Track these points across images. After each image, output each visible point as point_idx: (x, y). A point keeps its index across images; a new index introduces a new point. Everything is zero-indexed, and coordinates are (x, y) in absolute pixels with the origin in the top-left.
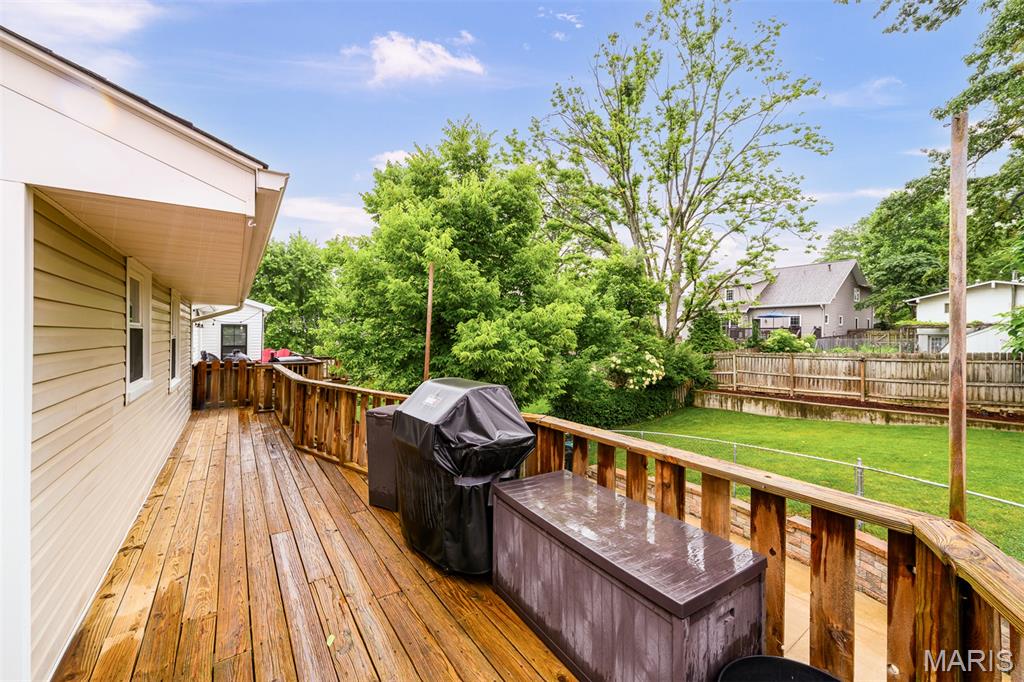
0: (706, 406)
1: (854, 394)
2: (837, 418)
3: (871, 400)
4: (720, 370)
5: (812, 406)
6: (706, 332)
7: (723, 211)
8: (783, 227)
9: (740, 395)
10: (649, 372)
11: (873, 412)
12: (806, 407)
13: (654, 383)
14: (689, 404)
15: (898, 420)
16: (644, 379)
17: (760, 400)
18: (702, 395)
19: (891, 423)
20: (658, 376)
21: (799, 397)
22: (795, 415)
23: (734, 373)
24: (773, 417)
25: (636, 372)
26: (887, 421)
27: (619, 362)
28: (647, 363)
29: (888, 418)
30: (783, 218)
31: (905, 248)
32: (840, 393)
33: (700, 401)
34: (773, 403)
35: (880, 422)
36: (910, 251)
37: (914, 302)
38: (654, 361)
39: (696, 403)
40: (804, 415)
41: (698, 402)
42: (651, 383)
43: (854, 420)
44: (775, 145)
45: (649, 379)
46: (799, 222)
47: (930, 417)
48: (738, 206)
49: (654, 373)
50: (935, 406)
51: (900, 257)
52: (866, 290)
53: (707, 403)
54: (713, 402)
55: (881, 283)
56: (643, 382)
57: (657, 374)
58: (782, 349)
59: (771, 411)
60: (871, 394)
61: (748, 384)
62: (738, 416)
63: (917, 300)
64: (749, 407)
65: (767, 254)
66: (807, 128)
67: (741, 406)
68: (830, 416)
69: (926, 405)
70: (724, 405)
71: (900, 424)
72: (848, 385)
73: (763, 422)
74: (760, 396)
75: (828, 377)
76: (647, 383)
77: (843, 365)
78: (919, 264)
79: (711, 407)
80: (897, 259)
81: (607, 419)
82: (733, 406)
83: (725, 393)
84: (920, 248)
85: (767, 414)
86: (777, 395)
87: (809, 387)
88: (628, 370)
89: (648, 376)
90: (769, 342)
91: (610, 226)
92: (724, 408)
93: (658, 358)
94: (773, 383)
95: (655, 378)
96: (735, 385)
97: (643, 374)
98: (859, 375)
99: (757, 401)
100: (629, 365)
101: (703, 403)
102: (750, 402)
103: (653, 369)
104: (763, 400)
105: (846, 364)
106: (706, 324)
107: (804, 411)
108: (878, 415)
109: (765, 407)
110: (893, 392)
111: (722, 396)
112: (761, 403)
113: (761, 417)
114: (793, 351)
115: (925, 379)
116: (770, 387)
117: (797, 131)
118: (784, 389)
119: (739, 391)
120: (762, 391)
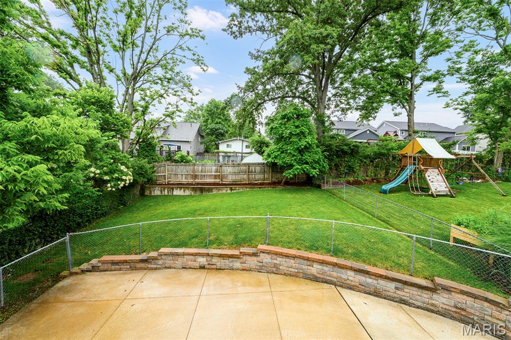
0: (153, 194)
1: (217, 181)
2: (215, 192)
3: (223, 183)
4: (158, 173)
5: (205, 188)
6: (148, 152)
7: (157, 83)
8: (184, 101)
9: (171, 186)
10: (124, 177)
11: (227, 187)
12: (202, 189)
13: (127, 185)
14: (142, 194)
15: (235, 189)
16: (119, 182)
17: (182, 187)
18: (150, 188)
19: (232, 191)
20: (130, 180)
21: (198, 184)
22: (198, 193)
23: (166, 174)
24: (188, 196)
25: (113, 178)
26: (231, 191)
27: (98, 171)
28: (122, 172)
29: (231, 189)
30: (184, 96)
31: (216, 122)
32: (212, 180)
33: (148, 192)
34: (188, 188)
35: (229, 191)
36: (217, 123)
37: (219, 143)
38: (125, 170)
39: (146, 193)
40: (202, 192)
41: (147, 193)
42: (124, 185)
43: (220, 192)
44: (185, 57)
45: (124, 183)
46: (190, 101)
47: (243, 187)
48: (165, 83)
49: (127, 178)
50: (242, 183)
51: (214, 125)
52: (202, 137)
53: (153, 192)
54: (157, 192)
55: (208, 134)
56: (119, 185)
57: (129, 179)
58: (182, 161)
59: (188, 193)
60: (223, 180)
61: (173, 180)
62: (172, 197)
63: (220, 142)
64: (177, 192)
65: (178, 113)
66: (198, 55)
67: (173, 192)
68: (212, 191)
69: (239, 183)
70: (163, 192)
71: (235, 191)
72: (215, 177)
73: (185, 199)
74: (180, 185)
75: (208, 174)
76: (122, 185)
77: (214, 168)
78: (220, 129)
79: (156, 194)
80: (213, 126)
81: (88, 216)
82: (168, 192)
83: (163, 186)
84: (220, 123)
85: (185, 194)
86: (187, 184)
87: (201, 179)
88: (106, 178)
89: (123, 180)
90: (176, 158)
91: (72, 67)
92: (163, 194)
93: (128, 168)
94: (185, 178)
95: (128, 182)
96: (167, 180)
97: (118, 179)
98: (220, 172)
99: (181, 188)
100: (106, 174)
101: (150, 193)
102: (177, 189)
103: (126, 176)
104: (184, 187)
105: (215, 168)
106: (148, 147)
107: (202, 190)
108: (229, 189)
109: (184, 191)
110: (230, 179)
111: (162, 187)
112: (183, 189)
113: (184, 196)
114: (187, 162)
115: (239, 173)
116: (184, 180)
117: (194, 55)
118: (191, 181)
119: (169, 184)
120: (181, 182)
